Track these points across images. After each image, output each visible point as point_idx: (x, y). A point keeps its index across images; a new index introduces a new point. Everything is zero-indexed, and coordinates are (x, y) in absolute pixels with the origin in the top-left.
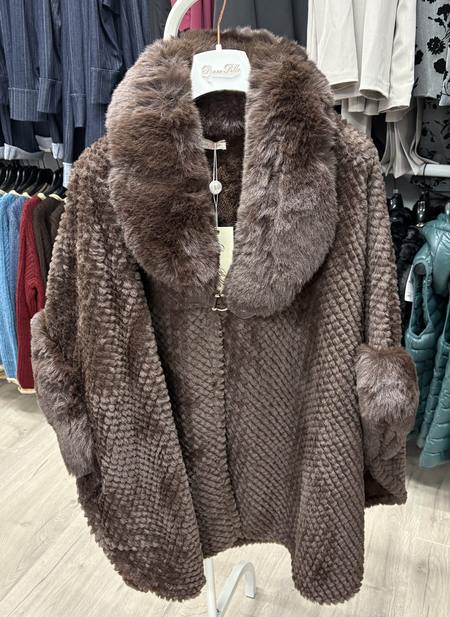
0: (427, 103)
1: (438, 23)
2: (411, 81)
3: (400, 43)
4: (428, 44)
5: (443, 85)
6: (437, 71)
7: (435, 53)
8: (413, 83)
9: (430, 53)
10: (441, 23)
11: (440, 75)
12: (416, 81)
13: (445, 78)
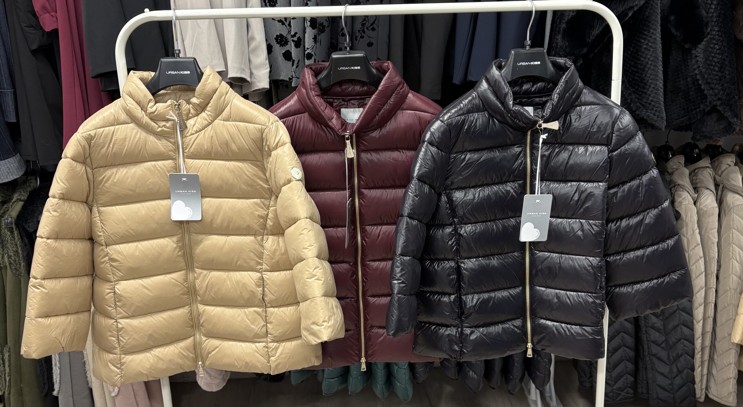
0: (280, 84)
1: (281, 23)
2: (267, 68)
3: (253, 38)
4: (275, 38)
5: (293, 70)
6: (286, 59)
7: (282, 45)
8: (269, 70)
9: (278, 46)
10: (283, 24)
11: (289, 62)
12: (271, 67)
13: (293, 65)
